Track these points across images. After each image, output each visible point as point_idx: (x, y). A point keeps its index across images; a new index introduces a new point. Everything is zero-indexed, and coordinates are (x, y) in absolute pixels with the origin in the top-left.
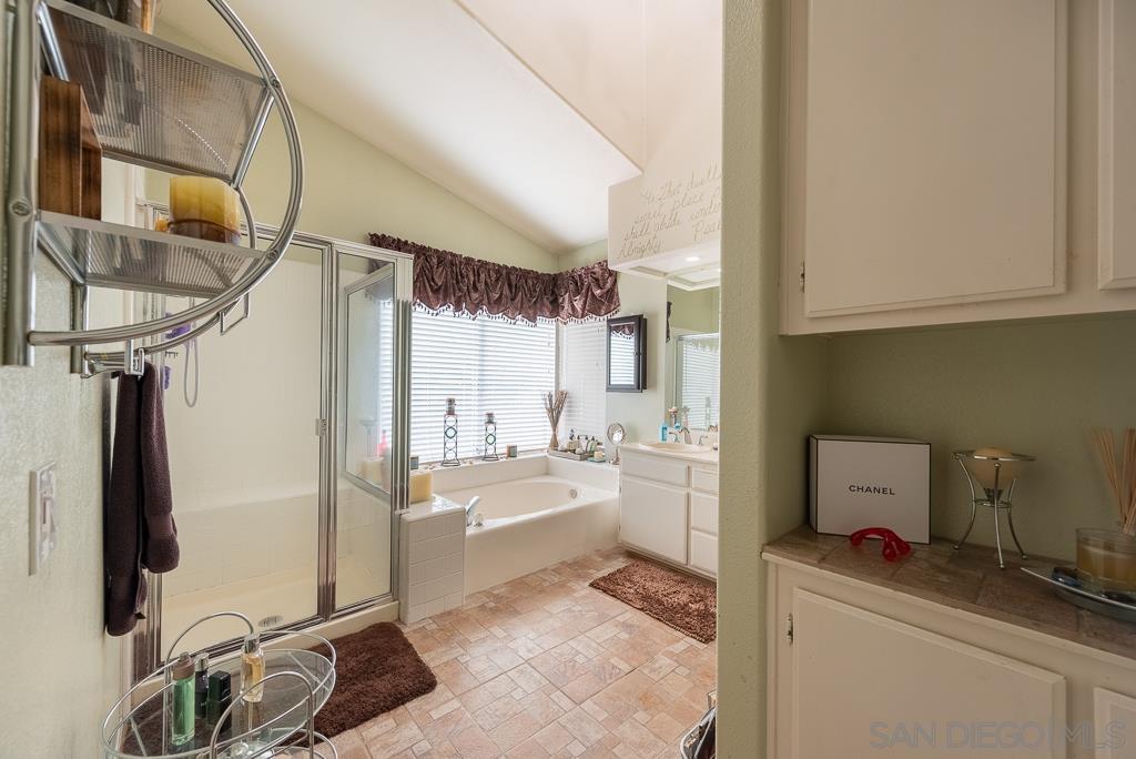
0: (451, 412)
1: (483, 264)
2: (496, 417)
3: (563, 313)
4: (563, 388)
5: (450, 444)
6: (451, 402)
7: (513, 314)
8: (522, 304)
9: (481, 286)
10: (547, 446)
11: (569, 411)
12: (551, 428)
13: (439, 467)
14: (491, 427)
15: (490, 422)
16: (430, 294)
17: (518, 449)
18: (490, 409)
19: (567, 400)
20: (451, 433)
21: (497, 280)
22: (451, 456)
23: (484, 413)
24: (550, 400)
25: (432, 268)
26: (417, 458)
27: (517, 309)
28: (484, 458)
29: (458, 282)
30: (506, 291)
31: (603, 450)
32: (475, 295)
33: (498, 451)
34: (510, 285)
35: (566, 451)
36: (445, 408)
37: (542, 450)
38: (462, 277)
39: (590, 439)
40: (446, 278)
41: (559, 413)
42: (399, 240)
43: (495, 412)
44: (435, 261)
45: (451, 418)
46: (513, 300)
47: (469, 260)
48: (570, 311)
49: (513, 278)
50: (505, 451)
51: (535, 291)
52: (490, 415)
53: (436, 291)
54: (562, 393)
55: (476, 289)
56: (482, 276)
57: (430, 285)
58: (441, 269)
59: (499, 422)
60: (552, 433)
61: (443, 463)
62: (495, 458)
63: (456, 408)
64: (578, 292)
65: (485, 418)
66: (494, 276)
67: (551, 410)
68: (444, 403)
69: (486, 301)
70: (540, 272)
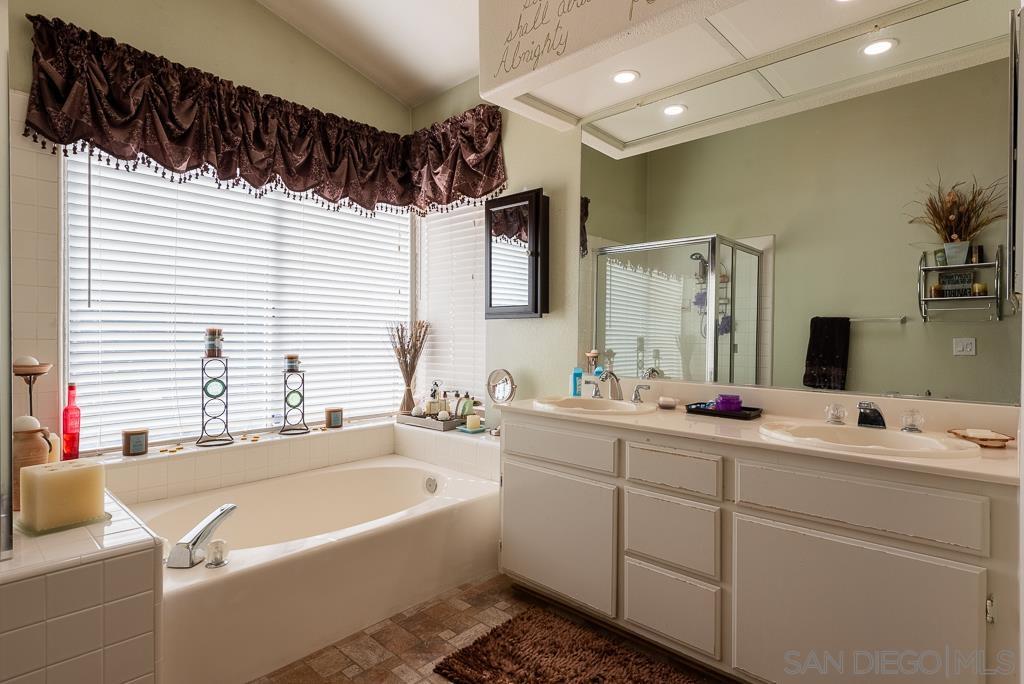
0: (214, 353)
1: (274, 103)
2: (303, 362)
3: (421, 198)
4: (422, 317)
5: (215, 407)
6: (214, 334)
7: (332, 193)
8: (348, 178)
9: (271, 140)
10: (398, 409)
11: (433, 354)
12: (402, 381)
13: (191, 448)
14: (294, 379)
15: (292, 370)
16: (166, 141)
17: (345, 415)
18: (291, 349)
19: (428, 337)
20: (216, 388)
21: (302, 135)
22: (215, 428)
23: (283, 355)
24: (401, 338)
25: (169, 96)
26: (144, 433)
27: (339, 185)
28: (283, 430)
29: (223, 127)
30: (319, 154)
31: (481, 413)
32: (259, 155)
33: (308, 419)
34: (327, 146)
35: (424, 416)
36: (204, 347)
37: (390, 415)
38: (232, 119)
39: (462, 396)
40: (200, 116)
41: (415, 358)
42: (94, 34)
43: (300, 355)
44: (175, 84)
45: (215, 364)
46: (332, 169)
47: (246, 93)
48: (431, 194)
49: (332, 133)
50: (323, 417)
51: (372, 159)
52: (292, 359)
53: (179, 140)
54: (421, 325)
55: (261, 146)
56: (273, 123)
57: (167, 129)
58: (189, 102)
59: (308, 370)
60: (404, 388)
61: (201, 442)
62: (304, 429)
63: (224, 347)
64: (440, 160)
65: (285, 364)
66: (296, 128)
67: (402, 352)
68: (202, 337)
69: (280, 166)
70: (380, 130)
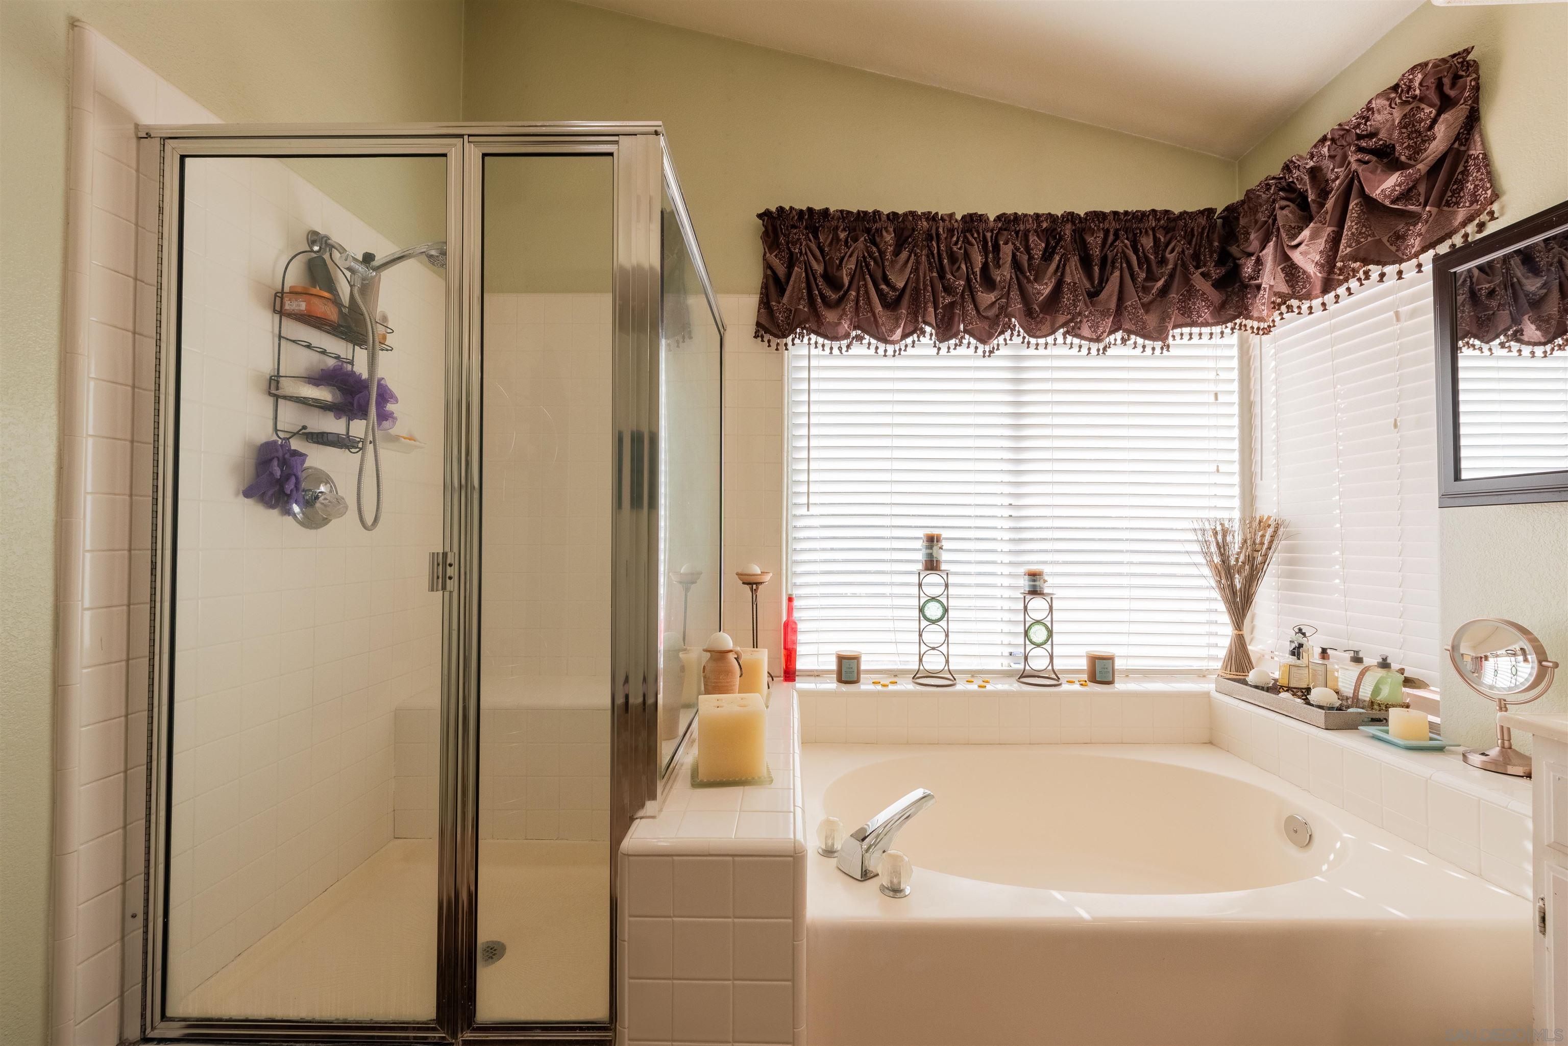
0: (932, 565)
1: (1009, 222)
2: (1050, 580)
3: (1261, 305)
4: (1267, 508)
5: (934, 636)
6: (932, 541)
7: (1094, 327)
8: (1121, 299)
9: (1004, 274)
10: (1218, 665)
11: (1292, 576)
12: (1225, 618)
13: (906, 685)
14: (1038, 605)
15: (1035, 592)
16: (879, 308)
17: (1119, 664)
18: (1034, 562)
19: (1281, 544)
20: (934, 611)
21: (1047, 256)
22: (934, 662)
23: (1022, 570)
24: (1222, 548)
25: (882, 253)
26: (856, 659)
27: (1105, 314)
28: (1023, 676)
29: (942, 276)
30: (1074, 274)
31: (1431, 706)
32: (986, 298)
33: (1059, 664)
34: (1086, 263)
35: (1274, 688)
36: (920, 556)
37: (1202, 674)
38: (953, 259)
39: (1371, 660)
40: (916, 270)
41: (1252, 579)
42: (810, 210)
43: (1046, 569)
44: (889, 237)
45: (933, 578)
46: (1093, 295)
47: (972, 221)
48: (1284, 288)
49: (1094, 241)
50: (1083, 664)
51: (1163, 261)
52: (1034, 576)
53: (892, 305)
54: (1263, 524)
55: (989, 283)
56: (1007, 250)
57: (881, 295)
58: (904, 255)
59: (1058, 593)
60: (1227, 631)
61: (916, 676)
62: (1054, 678)
63: (944, 556)
64: (1306, 216)
65: (1024, 583)
66: (1038, 246)
67: (1225, 570)
68: (919, 544)
69: (1017, 306)
70: (1177, 211)
